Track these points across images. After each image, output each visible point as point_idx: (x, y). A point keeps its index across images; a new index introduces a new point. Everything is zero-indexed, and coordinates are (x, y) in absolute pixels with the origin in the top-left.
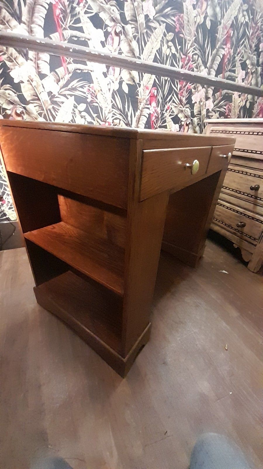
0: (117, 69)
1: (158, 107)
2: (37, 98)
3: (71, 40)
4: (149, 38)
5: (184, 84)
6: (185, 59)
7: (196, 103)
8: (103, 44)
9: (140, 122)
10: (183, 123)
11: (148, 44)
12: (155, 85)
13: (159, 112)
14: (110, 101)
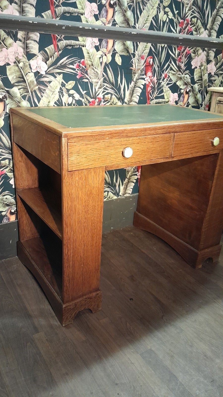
0: (111, 42)
1: (154, 76)
2: (22, 79)
3: (63, 17)
4: (145, 6)
5: (183, 49)
6: (182, 23)
7: (196, 68)
8: (97, 17)
9: (134, 95)
10: (182, 91)
11: (144, 12)
12: (150, 53)
13: (156, 81)
14: (102, 75)
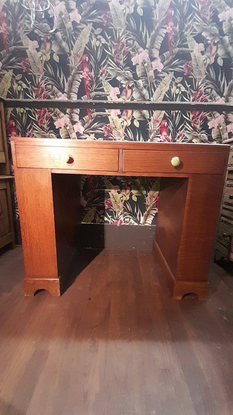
0: (130, 112)
2: (69, 137)
3: (95, 98)
4: (159, 85)
5: (197, 113)
6: (196, 94)
8: (119, 96)
11: (158, 89)
12: (165, 118)
14: (123, 134)
